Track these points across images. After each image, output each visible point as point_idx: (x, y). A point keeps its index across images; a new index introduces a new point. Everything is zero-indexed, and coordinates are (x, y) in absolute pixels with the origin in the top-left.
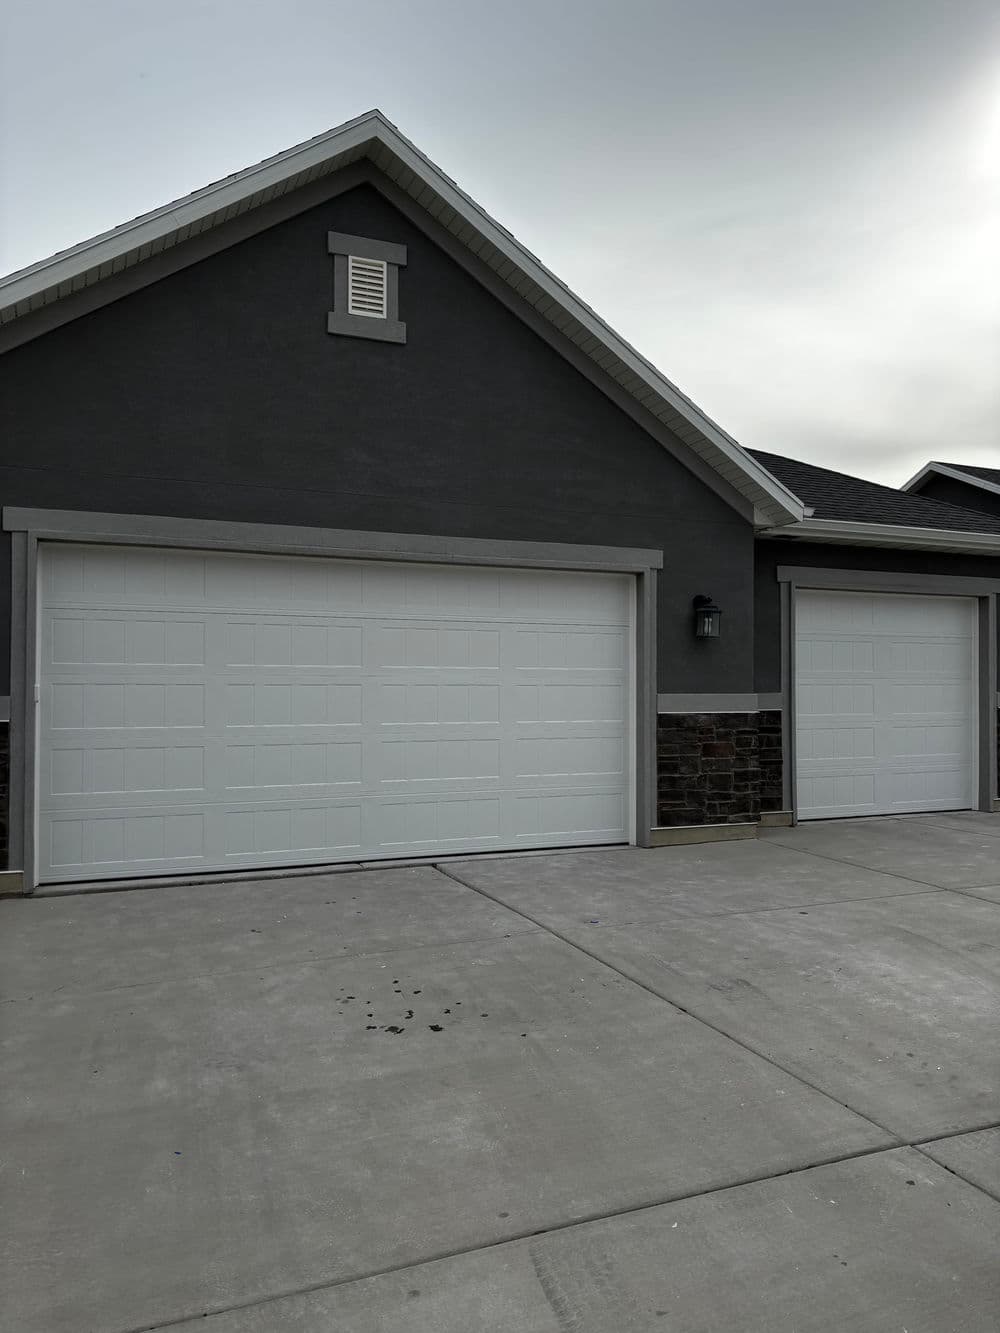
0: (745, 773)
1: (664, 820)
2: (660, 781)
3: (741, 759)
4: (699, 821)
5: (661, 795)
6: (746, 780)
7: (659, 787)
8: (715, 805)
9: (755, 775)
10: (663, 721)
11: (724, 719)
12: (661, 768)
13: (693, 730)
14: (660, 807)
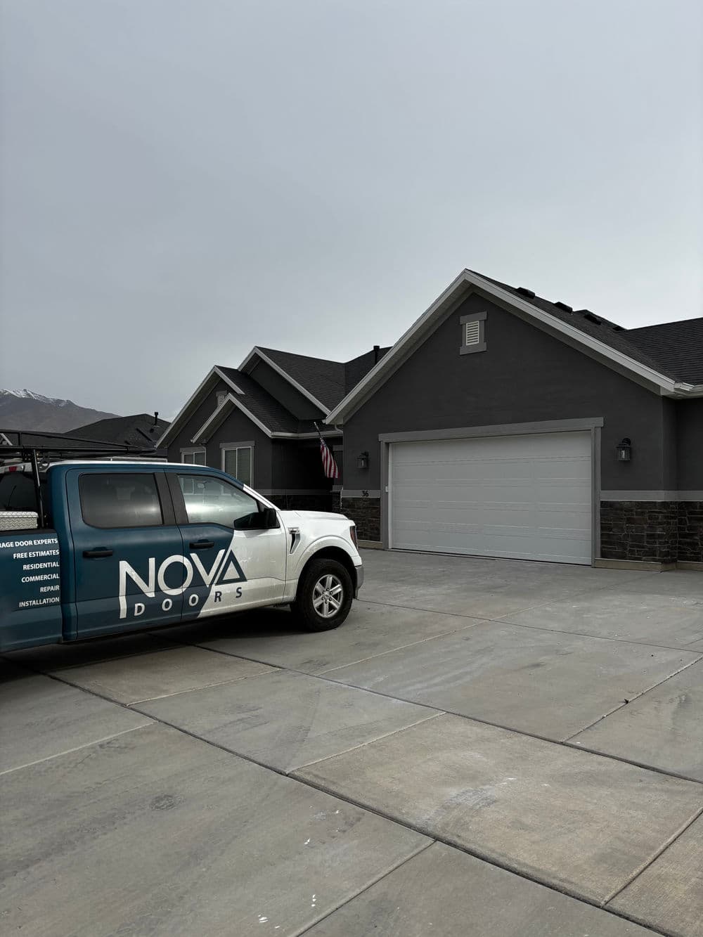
0: (653, 535)
1: (603, 555)
2: (602, 535)
3: (651, 527)
4: (624, 558)
5: (602, 542)
6: (654, 538)
7: (601, 538)
8: (634, 551)
9: (660, 536)
10: (603, 504)
11: (641, 505)
12: (602, 529)
13: (622, 510)
14: (602, 548)
